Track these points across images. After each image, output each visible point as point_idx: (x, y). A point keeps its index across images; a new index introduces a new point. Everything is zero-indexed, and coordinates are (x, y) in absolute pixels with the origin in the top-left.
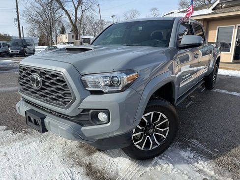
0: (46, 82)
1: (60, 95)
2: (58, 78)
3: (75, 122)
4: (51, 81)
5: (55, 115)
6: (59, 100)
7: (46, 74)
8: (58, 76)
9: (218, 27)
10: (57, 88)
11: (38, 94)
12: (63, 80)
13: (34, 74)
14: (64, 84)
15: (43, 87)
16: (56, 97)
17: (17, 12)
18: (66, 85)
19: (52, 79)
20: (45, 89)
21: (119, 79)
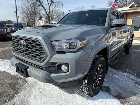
0: (29, 45)
1: (38, 54)
2: (36, 43)
3: (47, 71)
4: (32, 45)
5: (34, 66)
6: (37, 57)
7: (29, 40)
8: (37, 42)
9: (132, 17)
10: (36, 49)
11: (24, 53)
12: (40, 44)
13: (22, 40)
14: (41, 46)
15: (27, 48)
16: (35, 55)
17: (16, 7)
18: (42, 47)
19: (33, 44)
20: (28, 50)
21: (76, 44)
